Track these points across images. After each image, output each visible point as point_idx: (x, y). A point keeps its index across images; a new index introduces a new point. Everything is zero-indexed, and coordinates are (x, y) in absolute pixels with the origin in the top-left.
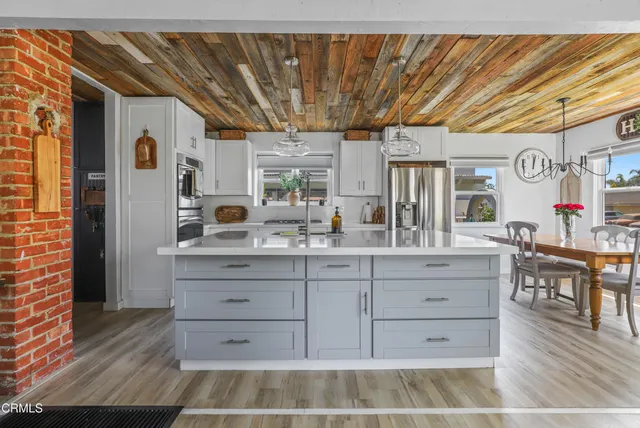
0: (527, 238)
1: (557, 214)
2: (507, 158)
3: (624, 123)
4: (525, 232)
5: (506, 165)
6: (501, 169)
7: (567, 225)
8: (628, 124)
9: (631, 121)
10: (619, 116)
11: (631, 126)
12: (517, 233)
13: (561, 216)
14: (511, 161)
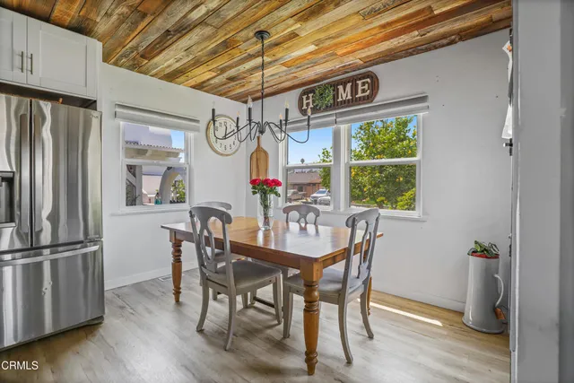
0: (218, 234)
1: (254, 193)
2: (197, 121)
3: (304, 97)
4: (215, 224)
5: (197, 130)
6: (191, 135)
7: (266, 207)
8: (308, 98)
9: (311, 95)
10: (301, 90)
11: (310, 101)
12: (205, 226)
13: (258, 195)
14: (203, 125)
